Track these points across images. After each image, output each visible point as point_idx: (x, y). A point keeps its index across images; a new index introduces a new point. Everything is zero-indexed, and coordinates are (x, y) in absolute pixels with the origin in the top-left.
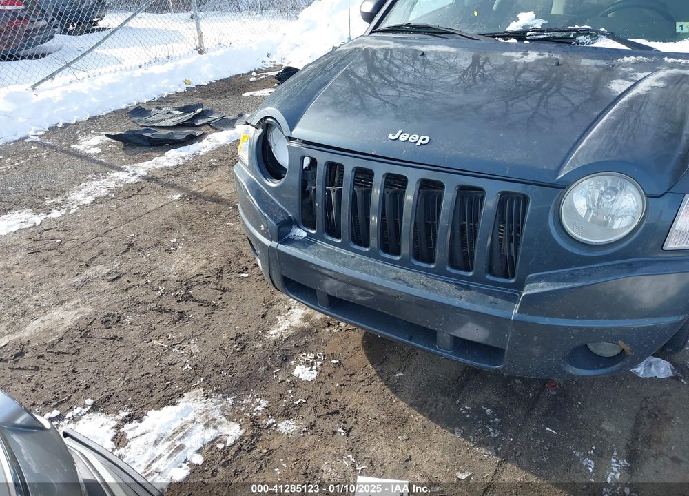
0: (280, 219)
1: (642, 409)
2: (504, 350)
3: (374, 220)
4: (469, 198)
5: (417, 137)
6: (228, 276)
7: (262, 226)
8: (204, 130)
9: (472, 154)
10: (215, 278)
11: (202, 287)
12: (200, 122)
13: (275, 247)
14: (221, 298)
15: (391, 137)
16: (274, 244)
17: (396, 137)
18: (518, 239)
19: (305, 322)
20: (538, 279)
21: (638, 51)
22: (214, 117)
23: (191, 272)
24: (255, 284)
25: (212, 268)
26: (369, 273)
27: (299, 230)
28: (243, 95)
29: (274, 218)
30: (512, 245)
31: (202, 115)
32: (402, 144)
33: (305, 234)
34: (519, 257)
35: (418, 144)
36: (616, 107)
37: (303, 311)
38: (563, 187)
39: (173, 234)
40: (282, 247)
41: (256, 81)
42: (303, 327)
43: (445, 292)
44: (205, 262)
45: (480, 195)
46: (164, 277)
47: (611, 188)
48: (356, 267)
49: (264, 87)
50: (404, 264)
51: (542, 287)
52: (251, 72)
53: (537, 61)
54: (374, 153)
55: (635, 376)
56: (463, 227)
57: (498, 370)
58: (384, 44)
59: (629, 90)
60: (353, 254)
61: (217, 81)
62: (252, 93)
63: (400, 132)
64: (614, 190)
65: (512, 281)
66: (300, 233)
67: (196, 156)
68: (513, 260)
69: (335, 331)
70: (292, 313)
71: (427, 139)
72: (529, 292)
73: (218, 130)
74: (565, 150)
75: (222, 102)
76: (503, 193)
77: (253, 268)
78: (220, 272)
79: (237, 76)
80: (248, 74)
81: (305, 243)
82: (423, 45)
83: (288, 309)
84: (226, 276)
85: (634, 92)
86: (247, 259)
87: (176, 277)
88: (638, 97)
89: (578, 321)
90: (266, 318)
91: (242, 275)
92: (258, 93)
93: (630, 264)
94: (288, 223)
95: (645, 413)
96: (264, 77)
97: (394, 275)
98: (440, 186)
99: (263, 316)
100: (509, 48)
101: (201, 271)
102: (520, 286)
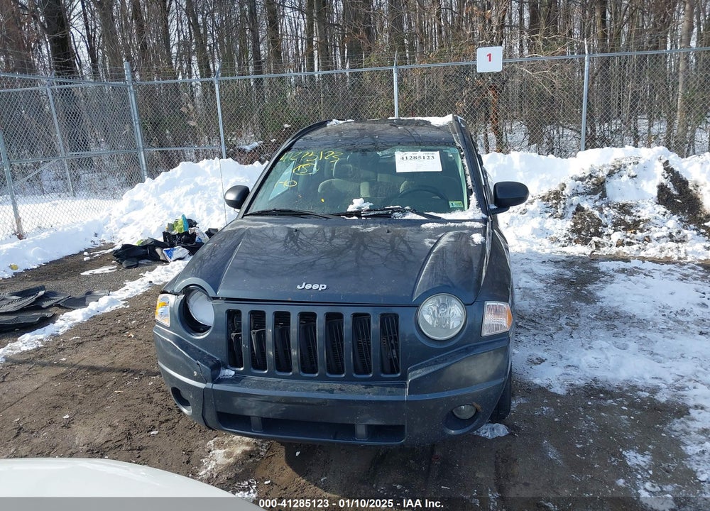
0: (211, 363)
1: (497, 458)
2: (403, 426)
3: (294, 353)
4: (361, 321)
5: (318, 285)
6: (138, 436)
7: (195, 372)
8: (53, 311)
9: (357, 292)
10: (125, 441)
11: (116, 451)
12: (46, 304)
13: (210, 387)
14: (139, 457)
15: (299, 287)
16: (209, 385)
17: (303, 287)
18: (397, 346)
19: (229, 458)
20: (416, 369)
21: (434, 220)
22: (58, 298)
23: (98, 441)
24: (169, 438)
25: (118, 433)
26: (297, 391)
27: (227, 371)
28: (82, 274)
29: (206, 364)
30: (394, 351)
31: (46, 297)
32: (309, 291)
33: (233, 373)
34: (400, 356)
35: (320, 290)
36: (432, 255)
37: (223, 451)
38: (417, 306)
39: (63, 411)
40: (216, 387)
41: (90, 260)
42: (229, 463)
43: (356, 392)
44: (109, 429)
45: (366, 319)
46: (72, 450)
47: (443, 304)
48: (285, 388)
49: (100, 266)
50: (322, 378)
51: (420, 373)
52: (81, 253)
53: (375, 230)
54: (290, 300)
55: (485, 439)
56: (359, 346)
57: (402, 444)
58: (261, 225)
59: (435, 244)
60: (279, 380)
61: (47, 263)
62: (91, 271)
63: (304, 284)
64: (445, 305)
65: (399, 375)
66: (230, 373)
67: (55, 336)
68: (397, 360)
69: (258, 460)
70: (214, 454)
71: (325, 286)
72: (413, 378)
73: (69, 309)
74: (412, 284)
75: (61, 283)
76: (382, 315)
77: (160, 425)
78: (129, 436)
79: (67, 257)
80: (78, 254)
81: (236, 380)
82: (292, 224)
83: (209, 452)
84: (136, 437)
85: (439, 245)
86: (151, 419)
87: (85, 447)
88: (443, 248)
89: (446, 393)
90: (191, 463)
91: (152, 433)
92: (97, 271)
93: (466, 349)
94: (217, 367)
95: (499, 460)
96: (97, 255)
97: (317, 388)
98: (340, 316)
99: (188, 462)
100: (354, 222)
101: (108, 438)
102: (404, 377)
